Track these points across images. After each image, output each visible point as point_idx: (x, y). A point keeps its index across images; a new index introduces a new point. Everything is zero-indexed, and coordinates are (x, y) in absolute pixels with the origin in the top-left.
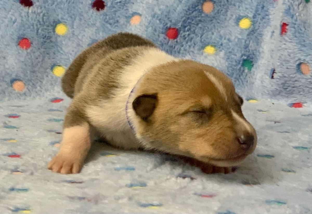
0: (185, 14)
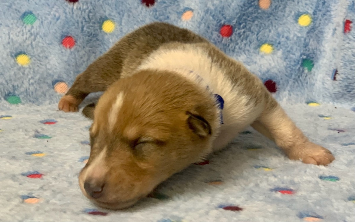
0: (240, 10)
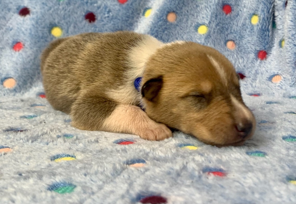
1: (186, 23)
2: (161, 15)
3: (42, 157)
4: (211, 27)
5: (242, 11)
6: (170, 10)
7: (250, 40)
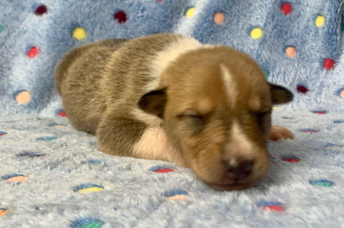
1: (237, 25)
2: (207, 15)
3: (63, 187)
4: (266, 30)
5: (304, 11)
6: (218, 9)
7: (315, 46)
